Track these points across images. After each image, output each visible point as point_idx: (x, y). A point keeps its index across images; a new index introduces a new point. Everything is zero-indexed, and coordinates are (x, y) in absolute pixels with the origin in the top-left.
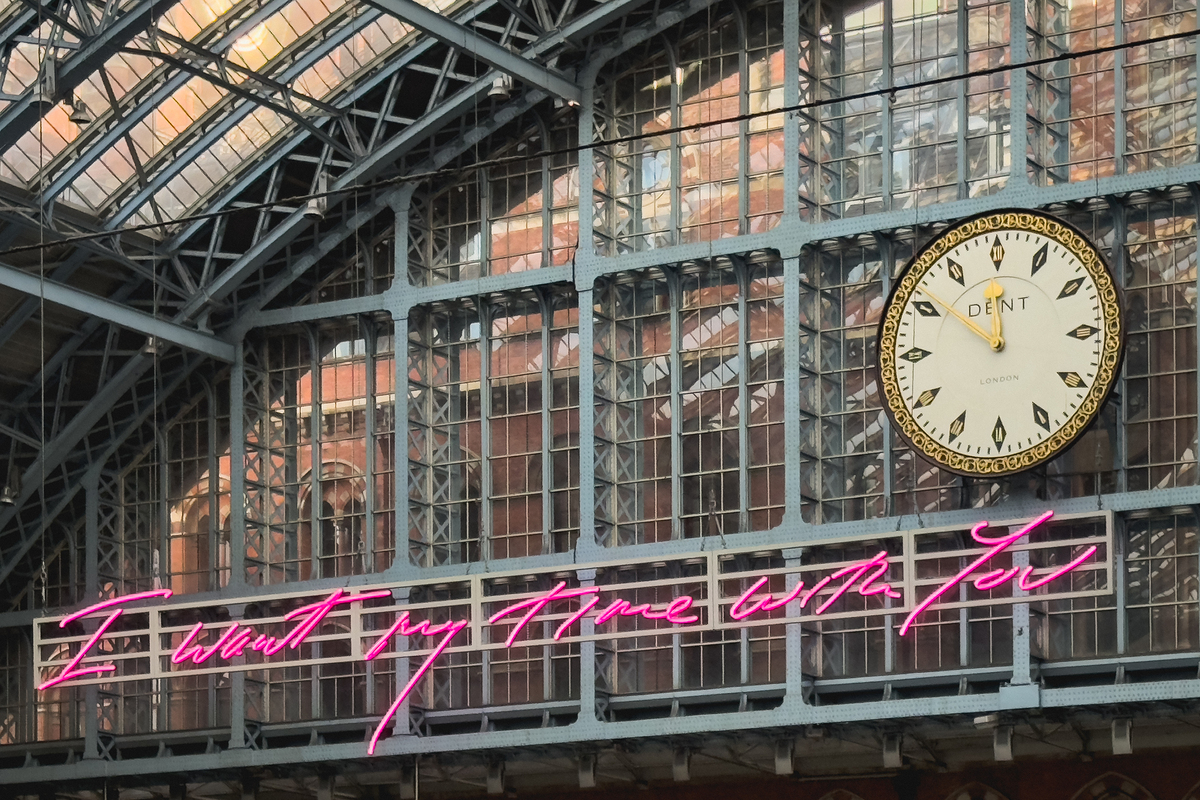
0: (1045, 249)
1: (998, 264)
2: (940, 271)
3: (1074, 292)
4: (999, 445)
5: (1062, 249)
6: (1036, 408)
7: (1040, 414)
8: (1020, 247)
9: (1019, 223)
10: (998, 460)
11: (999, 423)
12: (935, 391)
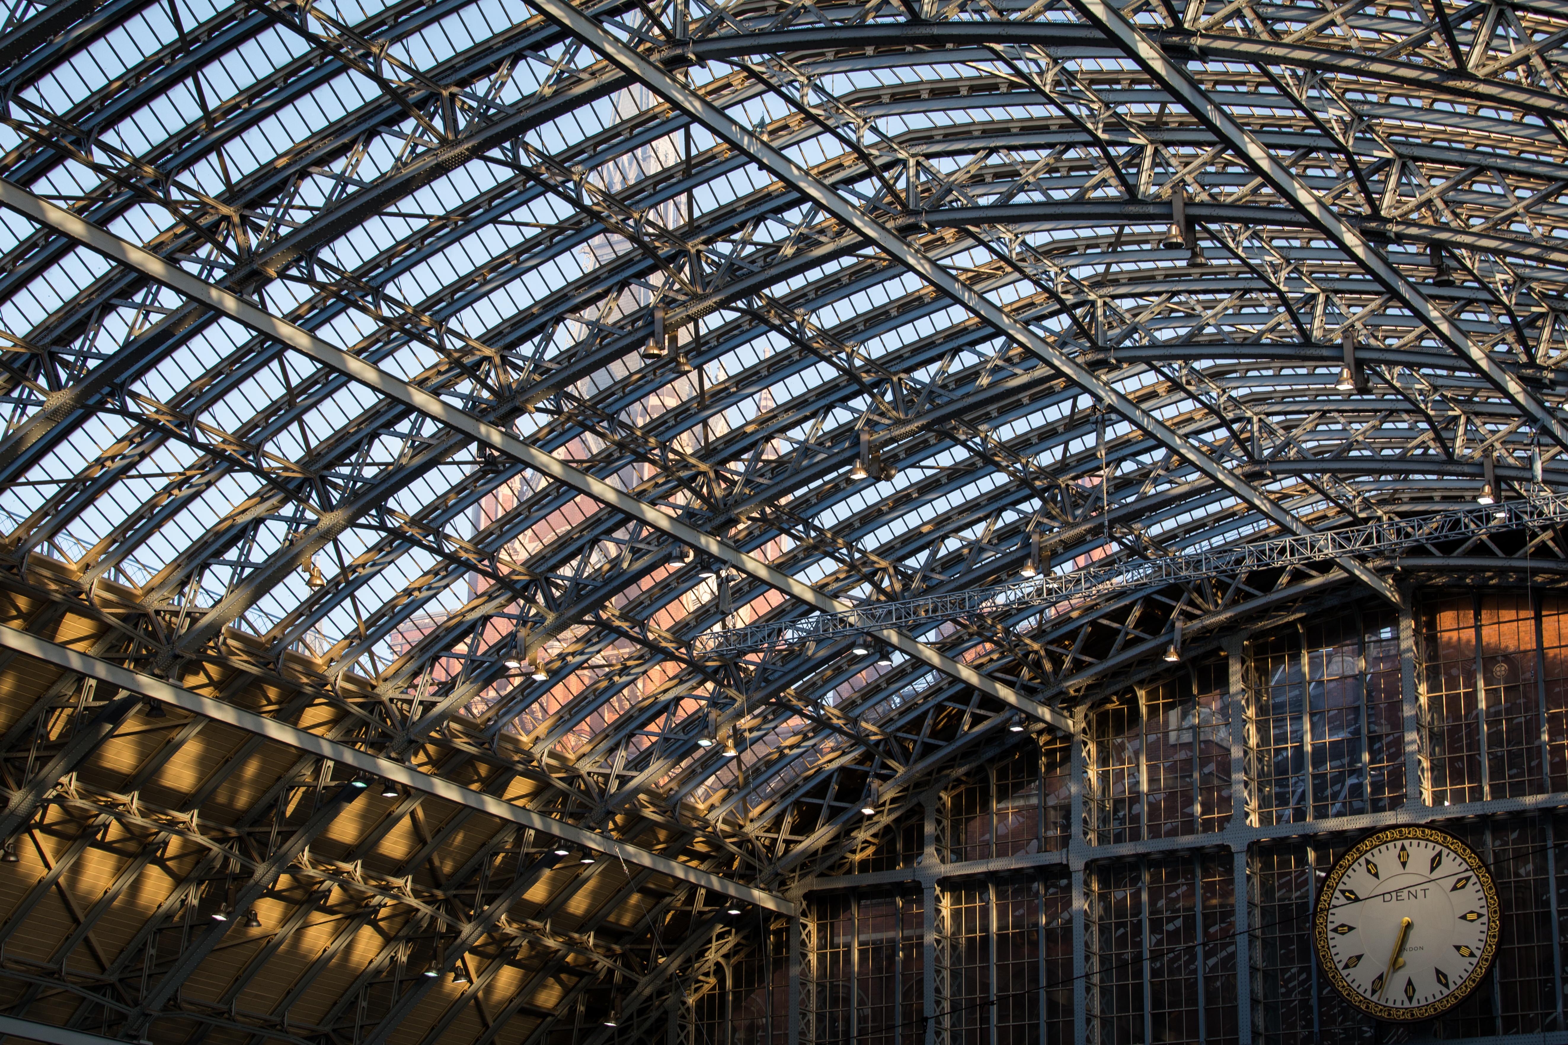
0: (1440, 854)
1: (1404, 864)
2: (1360, 869)
3: (1463, 887)
4: (1410, 999)
5: (1452, 855)
6: (1438, 972)
7: (1441, 976)
8: (1421, 852)
9: (1419, 834)
10: (1411, 1010)
11: (1410, 983)
12: (1359, 958)
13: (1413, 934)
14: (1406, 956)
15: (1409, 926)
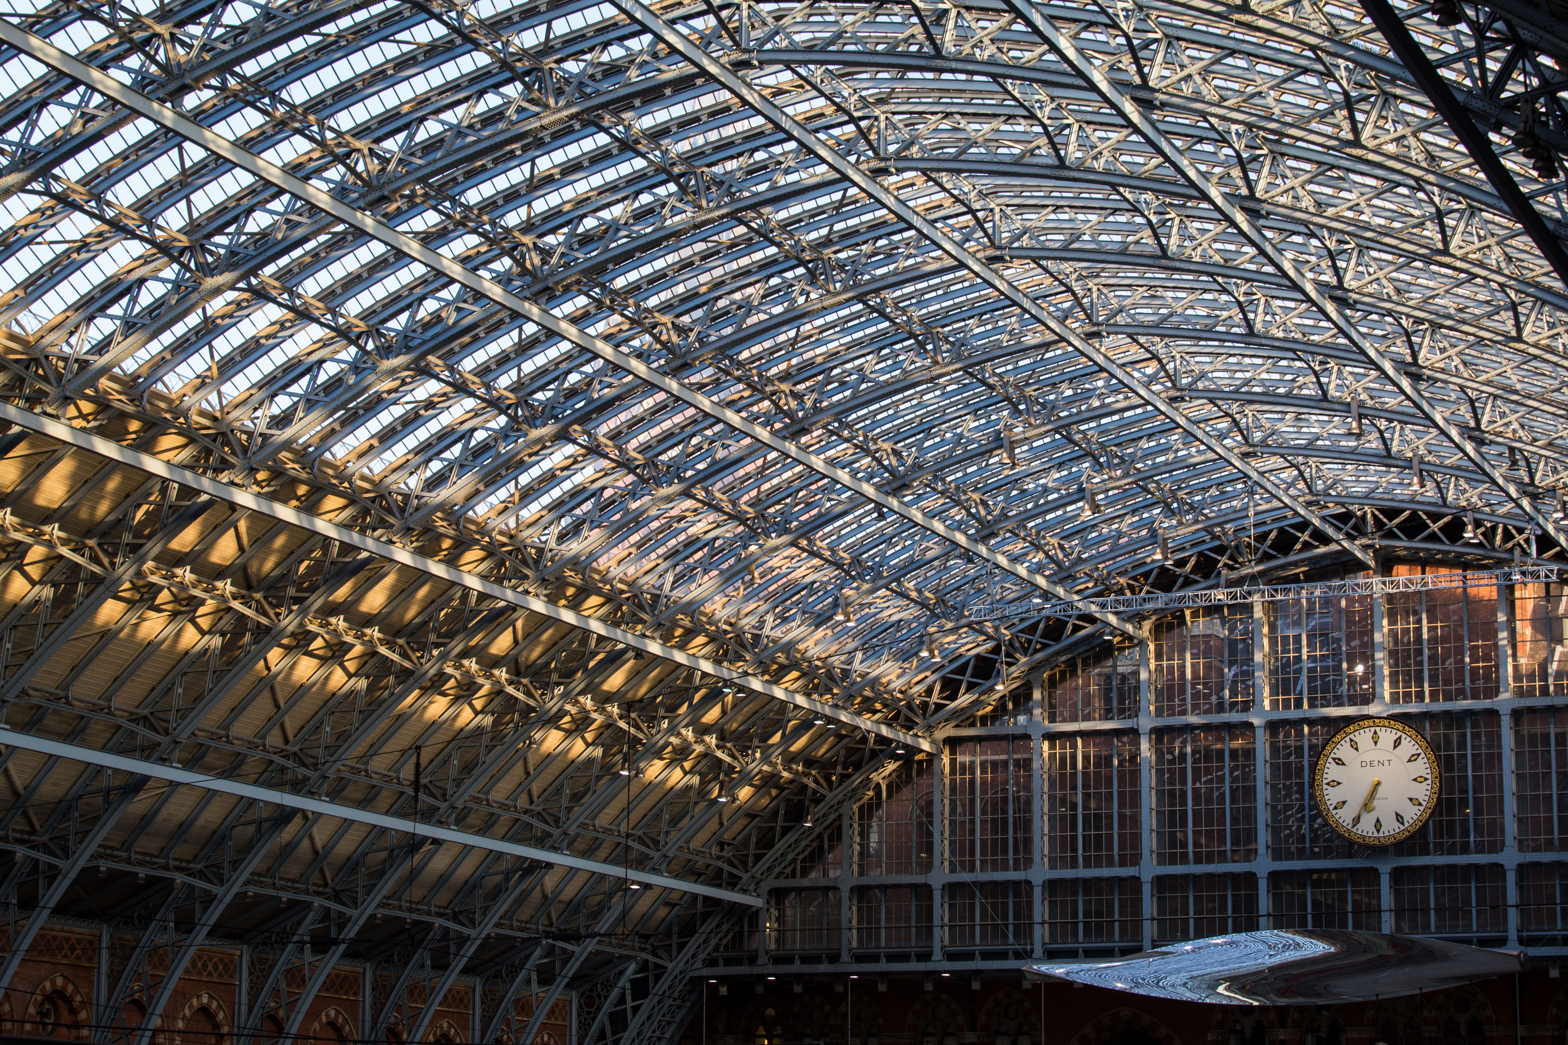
0: (1400, 738)
1: (1376, 743)
2: (1346, 745)
3: (1415, 760)
4: (1378, 831)
5: (1408, 739)
6: (1397, 814)
7: (1399, 818)
8: (1387, 736)
9: (1386, 724)
10: (1378, 839)
11: (1378, 821)
12: (1344, 803)
13: (1380, 788)
14: (1376, 803)
15: (1378, 784)
